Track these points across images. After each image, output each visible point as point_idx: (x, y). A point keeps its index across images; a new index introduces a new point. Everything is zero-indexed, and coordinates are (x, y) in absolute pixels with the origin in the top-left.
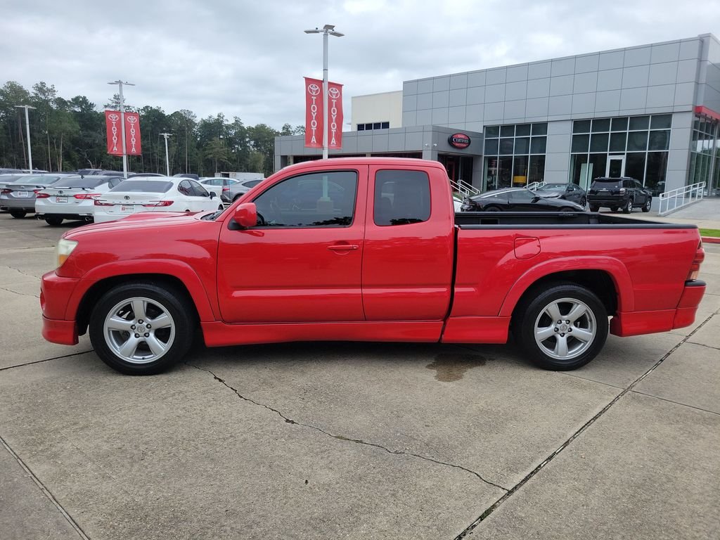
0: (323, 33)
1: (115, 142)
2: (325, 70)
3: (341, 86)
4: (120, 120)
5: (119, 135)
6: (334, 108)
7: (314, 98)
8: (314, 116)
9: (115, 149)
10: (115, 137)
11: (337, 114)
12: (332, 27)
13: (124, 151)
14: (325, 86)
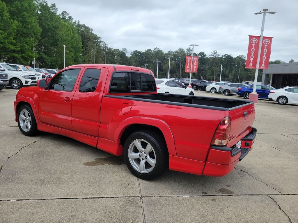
0: (263, 13)
1: (188, 67)
2: (262, 31)
3: (272, 38)
4: (191, 59)
5: (190, 65)
6: (266, 49)
7: (254, 45)
8: (252, 53)
9: (188, 70)
10: (188, 66)
11: (267, 52)
12: (267, 10)
13: (191, 71)
14: (261, 39)
